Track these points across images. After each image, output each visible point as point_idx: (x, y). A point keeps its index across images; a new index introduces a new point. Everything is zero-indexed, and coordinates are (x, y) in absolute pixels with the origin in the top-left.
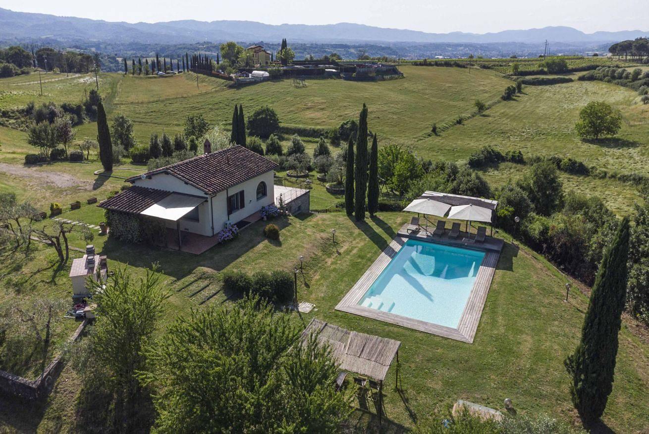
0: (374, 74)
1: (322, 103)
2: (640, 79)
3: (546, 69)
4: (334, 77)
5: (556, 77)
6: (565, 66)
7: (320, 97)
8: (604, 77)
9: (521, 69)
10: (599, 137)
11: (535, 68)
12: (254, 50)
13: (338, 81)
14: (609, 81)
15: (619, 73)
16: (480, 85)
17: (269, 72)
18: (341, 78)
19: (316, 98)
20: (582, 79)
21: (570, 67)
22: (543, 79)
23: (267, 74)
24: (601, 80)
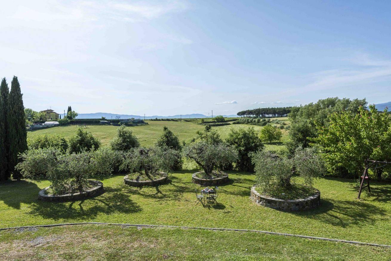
0: (132, 123)
1: (103, 135)
2: (261, 122)
3: (216, 121)
4: (106, 124)
5: (221, 123)
6: (224, 119)
7: (100, 132)
8: (245, 122)
9: (205, 121)
10: (272, 142)
11: (211, 120)
12: (46, 112)
13: (109, 126)
14: (247, 124)
15: (251, 120)
16: (190, 127)
17: (59, 122)
18: (111, 125)
19: (97, 133)
20: (234, 123)
21: (226, 120)
22: (218, 124)
23: (57, 123)
24: (243, 123)
